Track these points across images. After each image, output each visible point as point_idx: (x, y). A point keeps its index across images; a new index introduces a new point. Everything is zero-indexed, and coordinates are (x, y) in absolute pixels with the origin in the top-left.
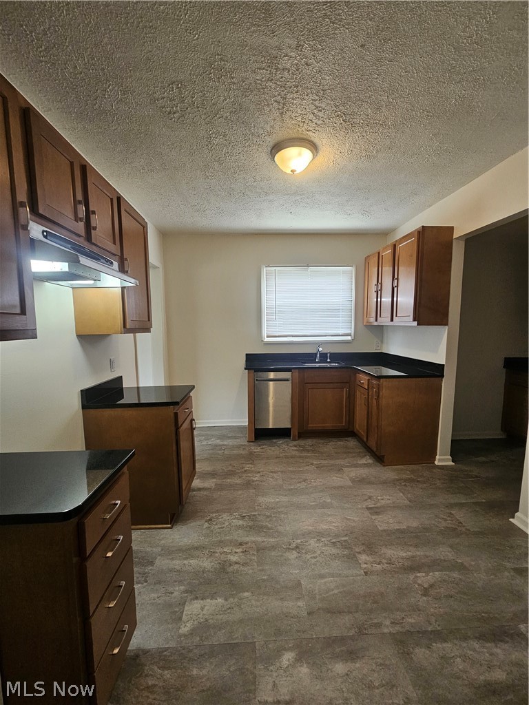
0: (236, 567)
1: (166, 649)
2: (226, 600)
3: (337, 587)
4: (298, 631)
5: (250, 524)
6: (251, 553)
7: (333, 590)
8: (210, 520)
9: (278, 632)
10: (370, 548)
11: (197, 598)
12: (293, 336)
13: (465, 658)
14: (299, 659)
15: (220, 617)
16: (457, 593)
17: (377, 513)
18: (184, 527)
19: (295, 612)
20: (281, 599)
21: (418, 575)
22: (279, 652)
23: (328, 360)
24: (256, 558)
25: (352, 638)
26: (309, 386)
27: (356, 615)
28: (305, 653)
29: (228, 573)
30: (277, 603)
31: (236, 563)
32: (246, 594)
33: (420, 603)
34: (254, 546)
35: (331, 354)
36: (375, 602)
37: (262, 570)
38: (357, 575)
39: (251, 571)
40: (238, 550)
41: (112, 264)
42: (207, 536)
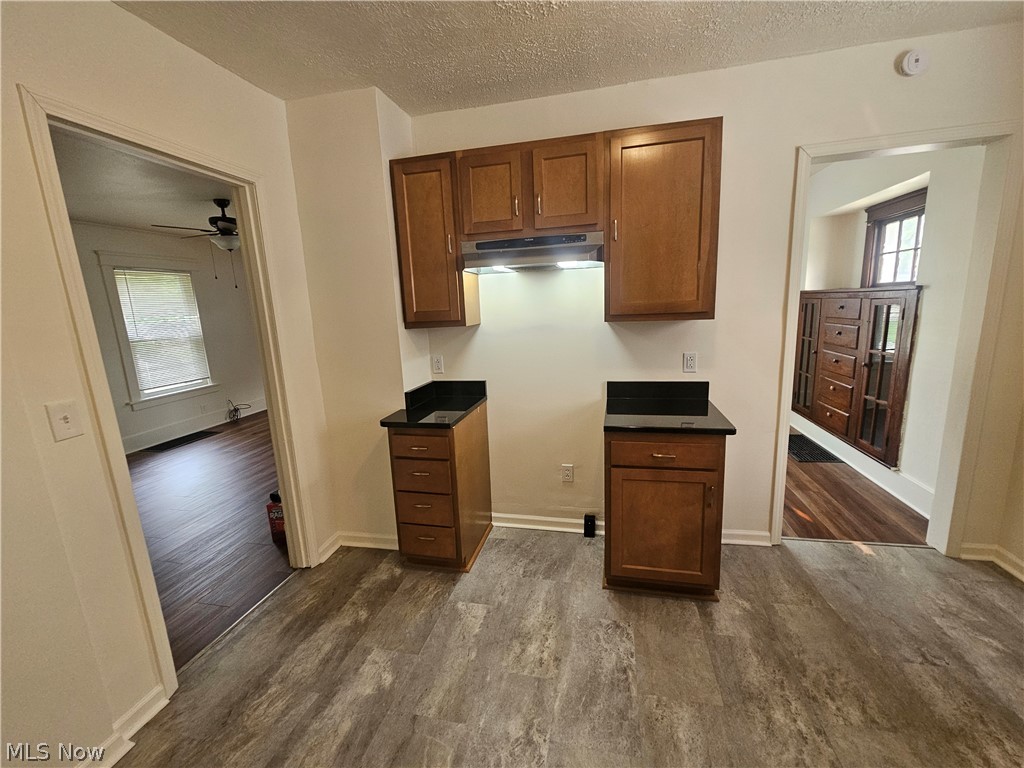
0: (517, 649)
1: (450, 594)
2: (476, 636)
4: (404, 697)
5: (604, 679)
6: (536, 670)
8: (618, 626)
9: (414, 677)
14: (380, 689)
15: (458, 630)
19: (425, 701)
20: (449, 691)
22: (397, 672)
24: (525, 673)
28: (382, 697)
29: (511, 640)
31: (523, 650)
32: (473, 655)
34: (548, 676)
37: (501, 678)
39: (504, 664)
40: (545, 655)
41: (578, 238)
42: (583, 622)
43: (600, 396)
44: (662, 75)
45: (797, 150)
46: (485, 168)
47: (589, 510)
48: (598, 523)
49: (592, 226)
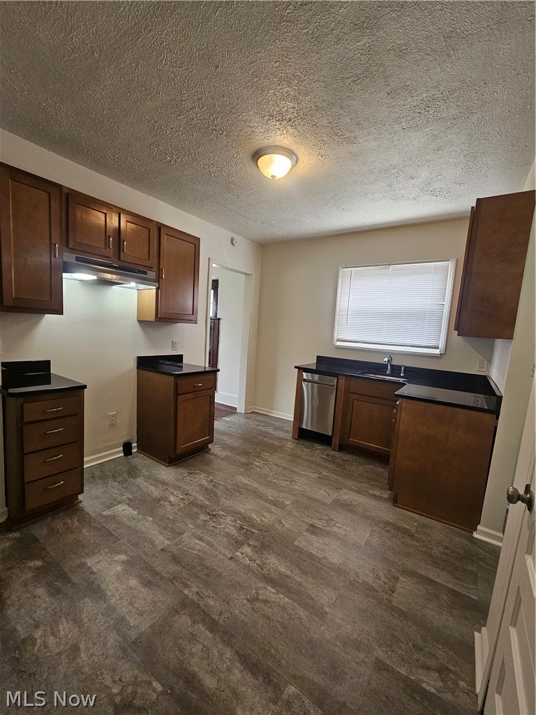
0: (166, 503)
1: (89, 515)
2: (138, 514)
3: (200, 551)
4: (144, 552)
5: (210, 487)
6: (184, 502)
7: (194, 550)
8: (192, 473)
9: (135, 545)
10: (262, 548)
11: (128, 505)
12: (364, 343)
13: (206, 650)
14: (124, 562)
15: (124, 519)
16: (278, 622)
17: (313, 533)
18: (174, 470)
19: (157, 543)
20: (161, 533)
21: (269, 588)
22: (122, 552)
23: (402, 375)
24: (182, 505)
25: (162, 578)
26: (354, 397)
27: (184, 571)
29: (158, 503)
30: (156, 533)
31: (170, 502)
32: (150, 518)
33: (236, 601)
34: (192, 500)
35: (406, 368)
36: (207, 575)
37: (176, 514)
38: (224, 555)
39: (169, 510)
40: (180, 496)
41: (145, 273)
42: (177, 480)
43: (133, 364)
44: (166, 202)
45: (209, 259)
46: (83, 207)
47: (125, 440)
48: (133, 445)
49: (150, 268)
